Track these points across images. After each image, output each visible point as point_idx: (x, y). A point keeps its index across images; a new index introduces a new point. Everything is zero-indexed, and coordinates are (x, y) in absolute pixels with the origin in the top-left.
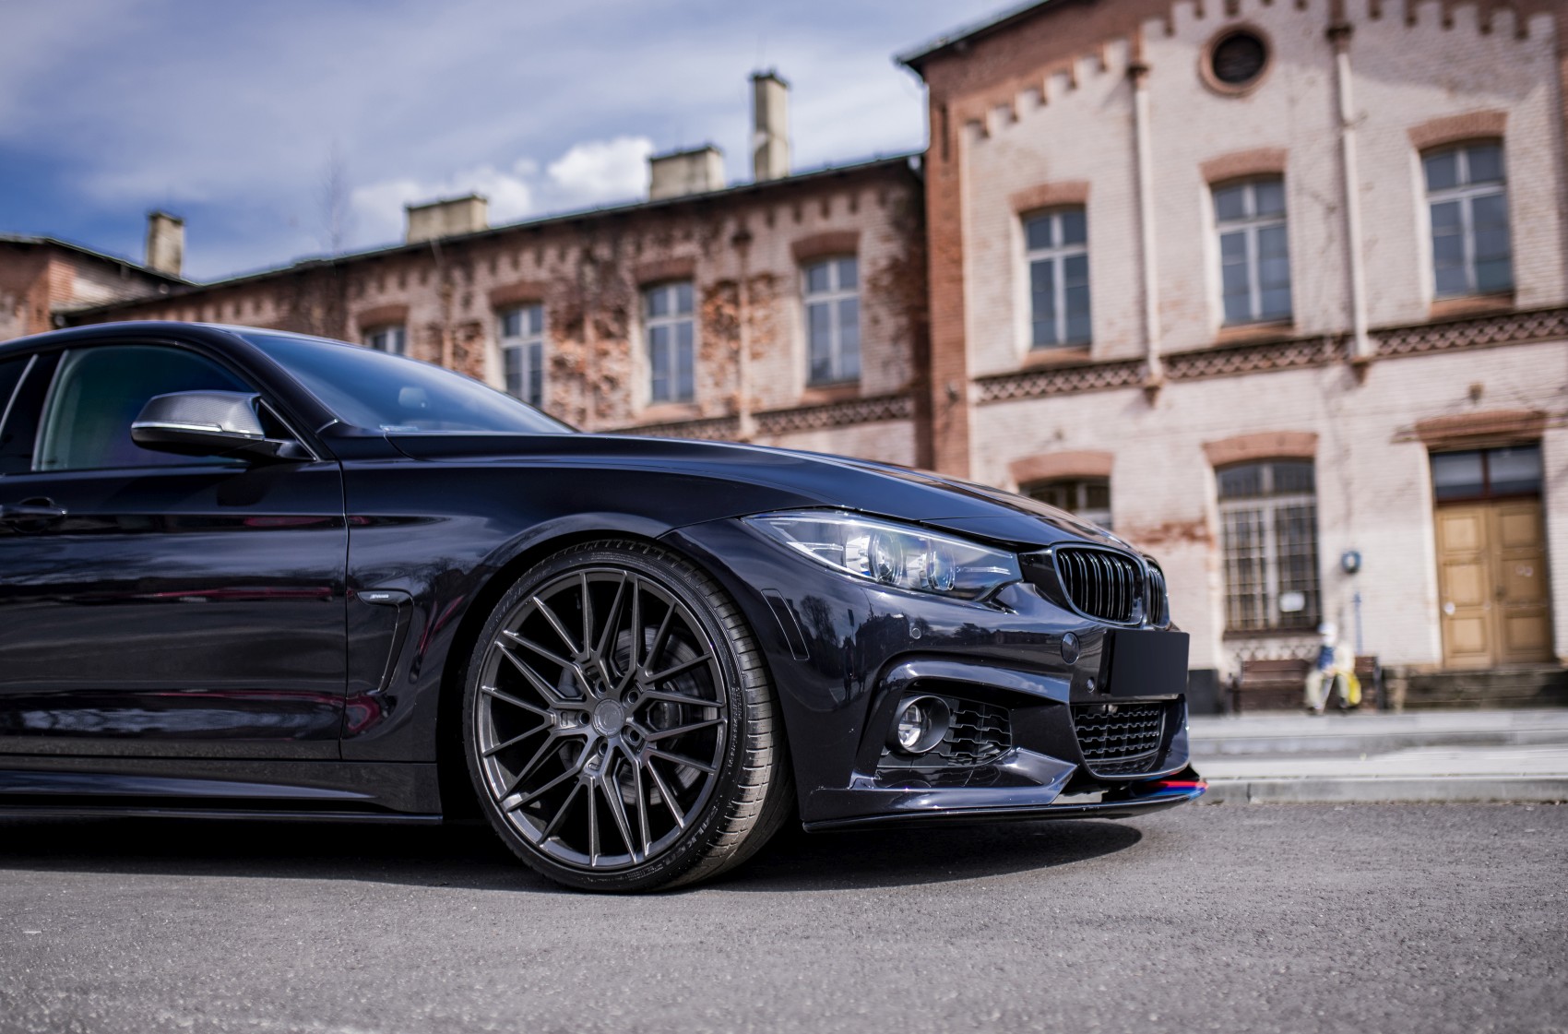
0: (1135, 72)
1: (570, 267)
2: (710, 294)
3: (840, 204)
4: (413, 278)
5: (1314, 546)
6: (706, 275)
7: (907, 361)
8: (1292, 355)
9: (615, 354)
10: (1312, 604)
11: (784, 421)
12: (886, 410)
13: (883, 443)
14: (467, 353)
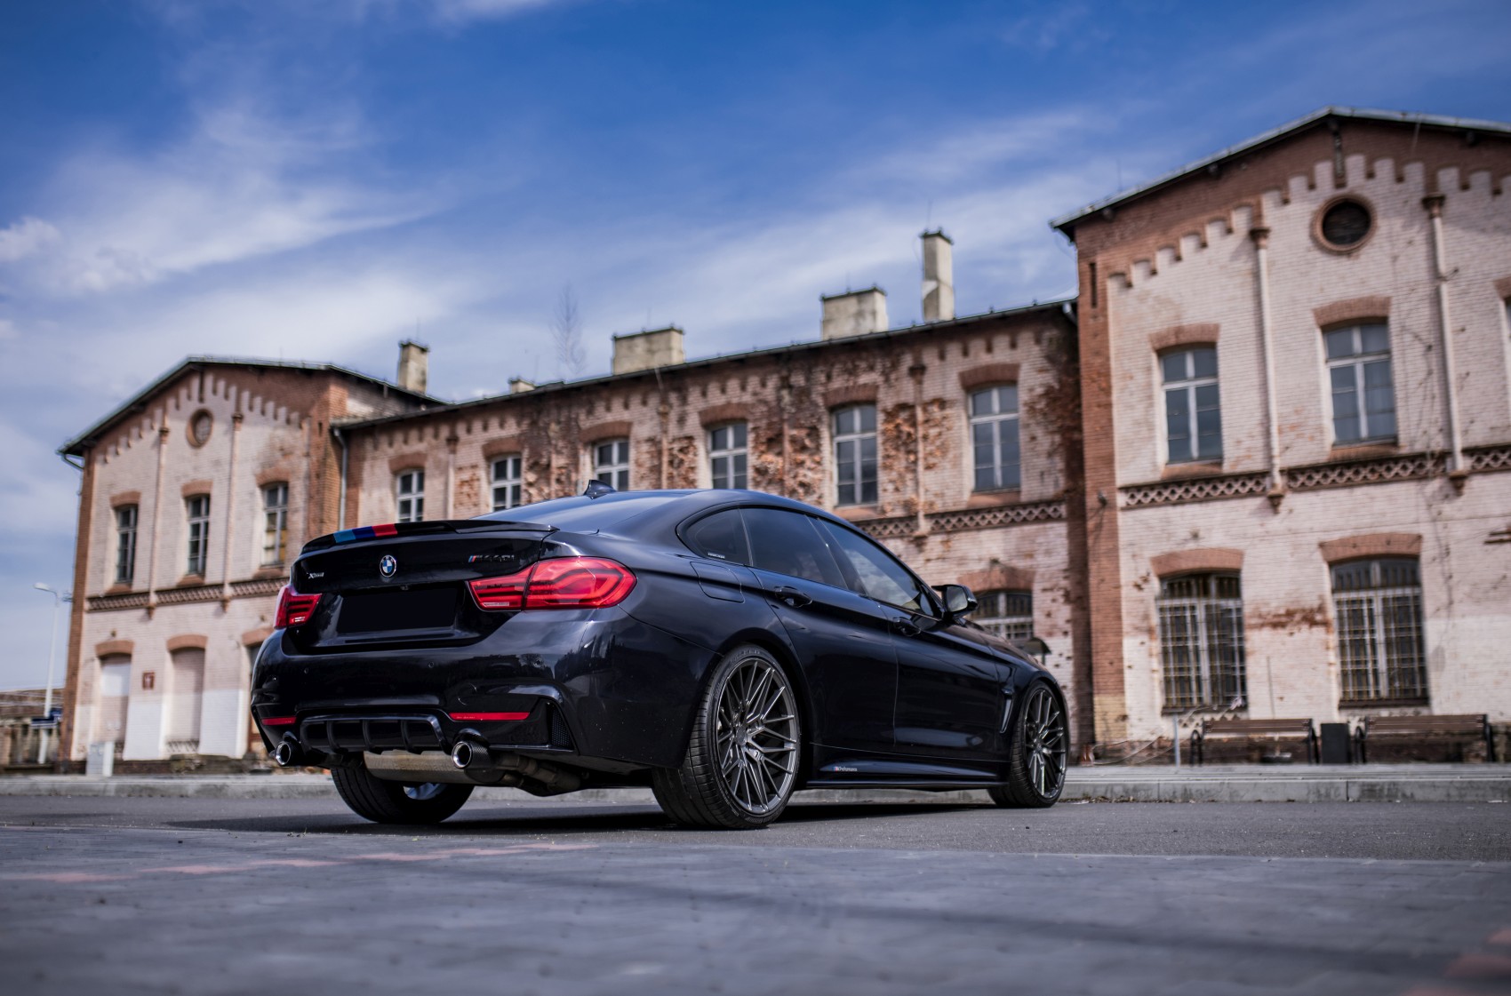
0: (1257, 234)
1: (769, 393)
2: (890, 415)
3: (1001, 342)
4: (635, 401)
5: (1419, 629)
6: (887, 400)
7: (1061, 471)
8: (1397, 469)
9: (809, 463)
10: (1418, 679)
11: (954, 521)
12: (1043, 511)
13: (1040, 540)
14: (682, 461)
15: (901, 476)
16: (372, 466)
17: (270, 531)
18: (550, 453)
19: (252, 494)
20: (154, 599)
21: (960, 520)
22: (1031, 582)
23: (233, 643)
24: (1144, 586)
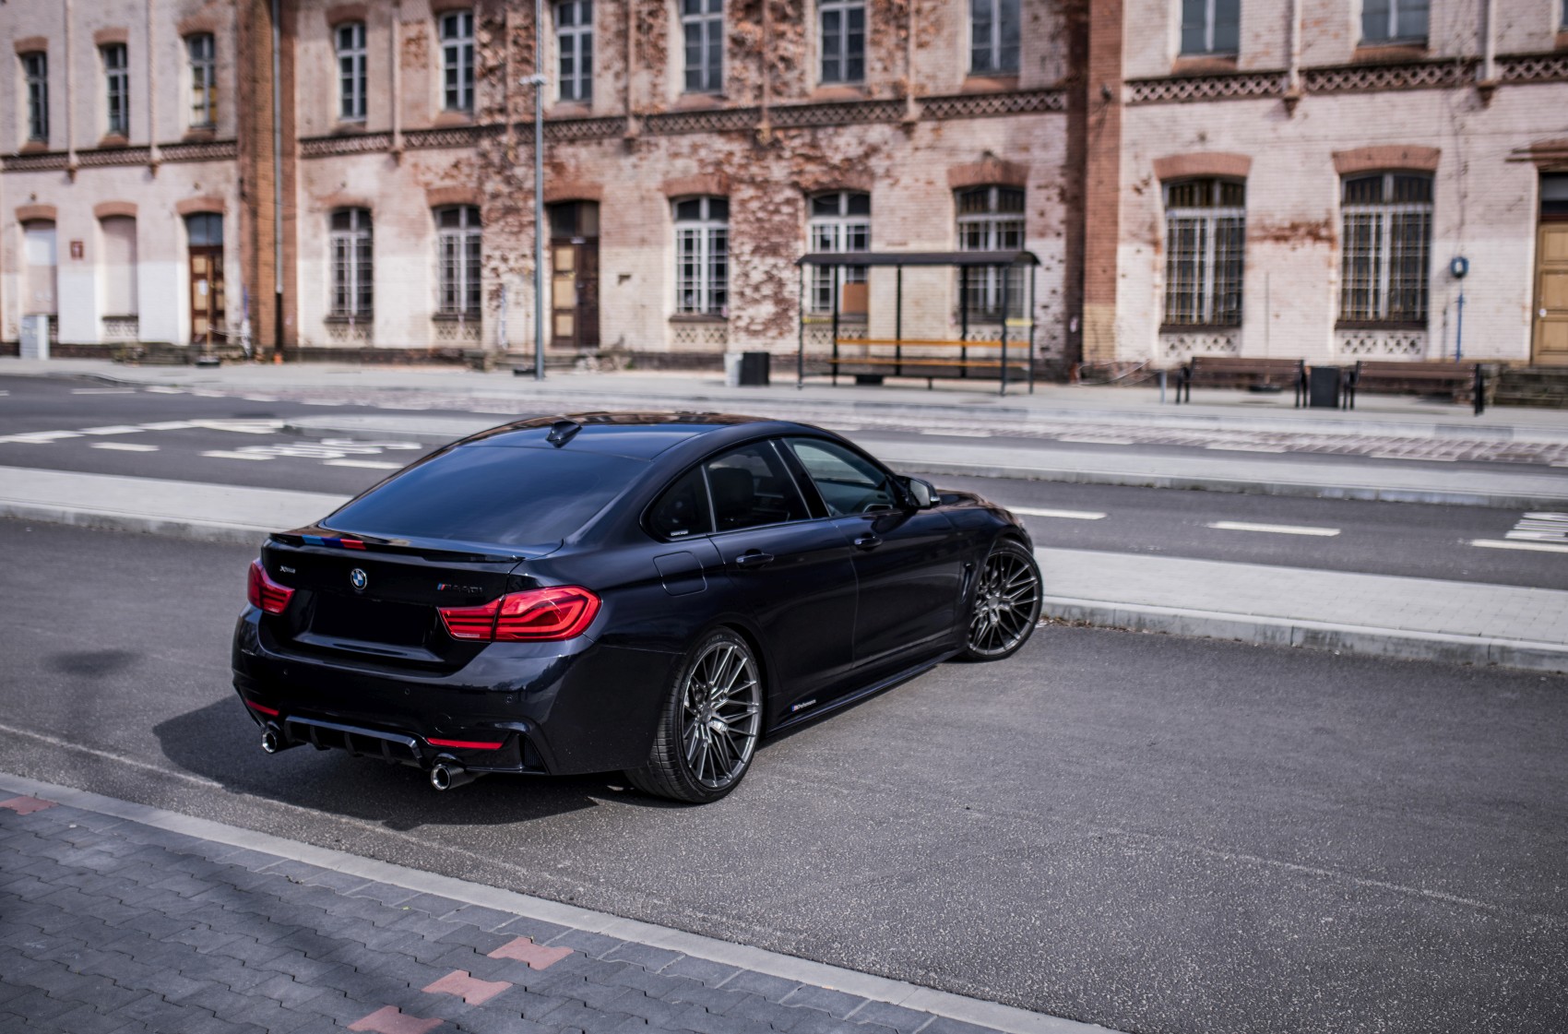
5: (1427, 249)
7: (1064, 57)
8: (1423, 75)
9: (790, 35)
10: (1419, 300)
11: (946, 106)
12: (1042, 101)
13: (1038, 132)
14: (651, 27)
15: (891, 55)
16: (307, 18)
17: (197, 88)
18: (505, 11)
19: (174, 45)
20: (74, 160)
21: (952, 106)
22: (1024, 178)
23: (166, 213)
24: (1145, 190)
